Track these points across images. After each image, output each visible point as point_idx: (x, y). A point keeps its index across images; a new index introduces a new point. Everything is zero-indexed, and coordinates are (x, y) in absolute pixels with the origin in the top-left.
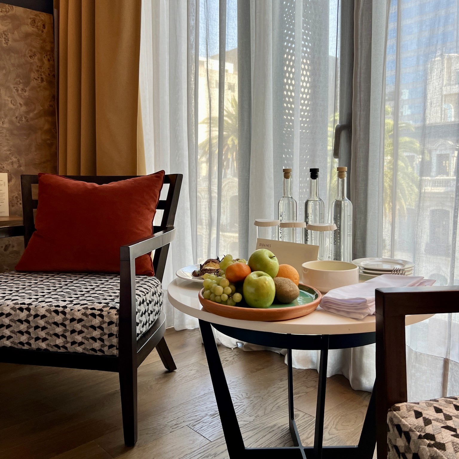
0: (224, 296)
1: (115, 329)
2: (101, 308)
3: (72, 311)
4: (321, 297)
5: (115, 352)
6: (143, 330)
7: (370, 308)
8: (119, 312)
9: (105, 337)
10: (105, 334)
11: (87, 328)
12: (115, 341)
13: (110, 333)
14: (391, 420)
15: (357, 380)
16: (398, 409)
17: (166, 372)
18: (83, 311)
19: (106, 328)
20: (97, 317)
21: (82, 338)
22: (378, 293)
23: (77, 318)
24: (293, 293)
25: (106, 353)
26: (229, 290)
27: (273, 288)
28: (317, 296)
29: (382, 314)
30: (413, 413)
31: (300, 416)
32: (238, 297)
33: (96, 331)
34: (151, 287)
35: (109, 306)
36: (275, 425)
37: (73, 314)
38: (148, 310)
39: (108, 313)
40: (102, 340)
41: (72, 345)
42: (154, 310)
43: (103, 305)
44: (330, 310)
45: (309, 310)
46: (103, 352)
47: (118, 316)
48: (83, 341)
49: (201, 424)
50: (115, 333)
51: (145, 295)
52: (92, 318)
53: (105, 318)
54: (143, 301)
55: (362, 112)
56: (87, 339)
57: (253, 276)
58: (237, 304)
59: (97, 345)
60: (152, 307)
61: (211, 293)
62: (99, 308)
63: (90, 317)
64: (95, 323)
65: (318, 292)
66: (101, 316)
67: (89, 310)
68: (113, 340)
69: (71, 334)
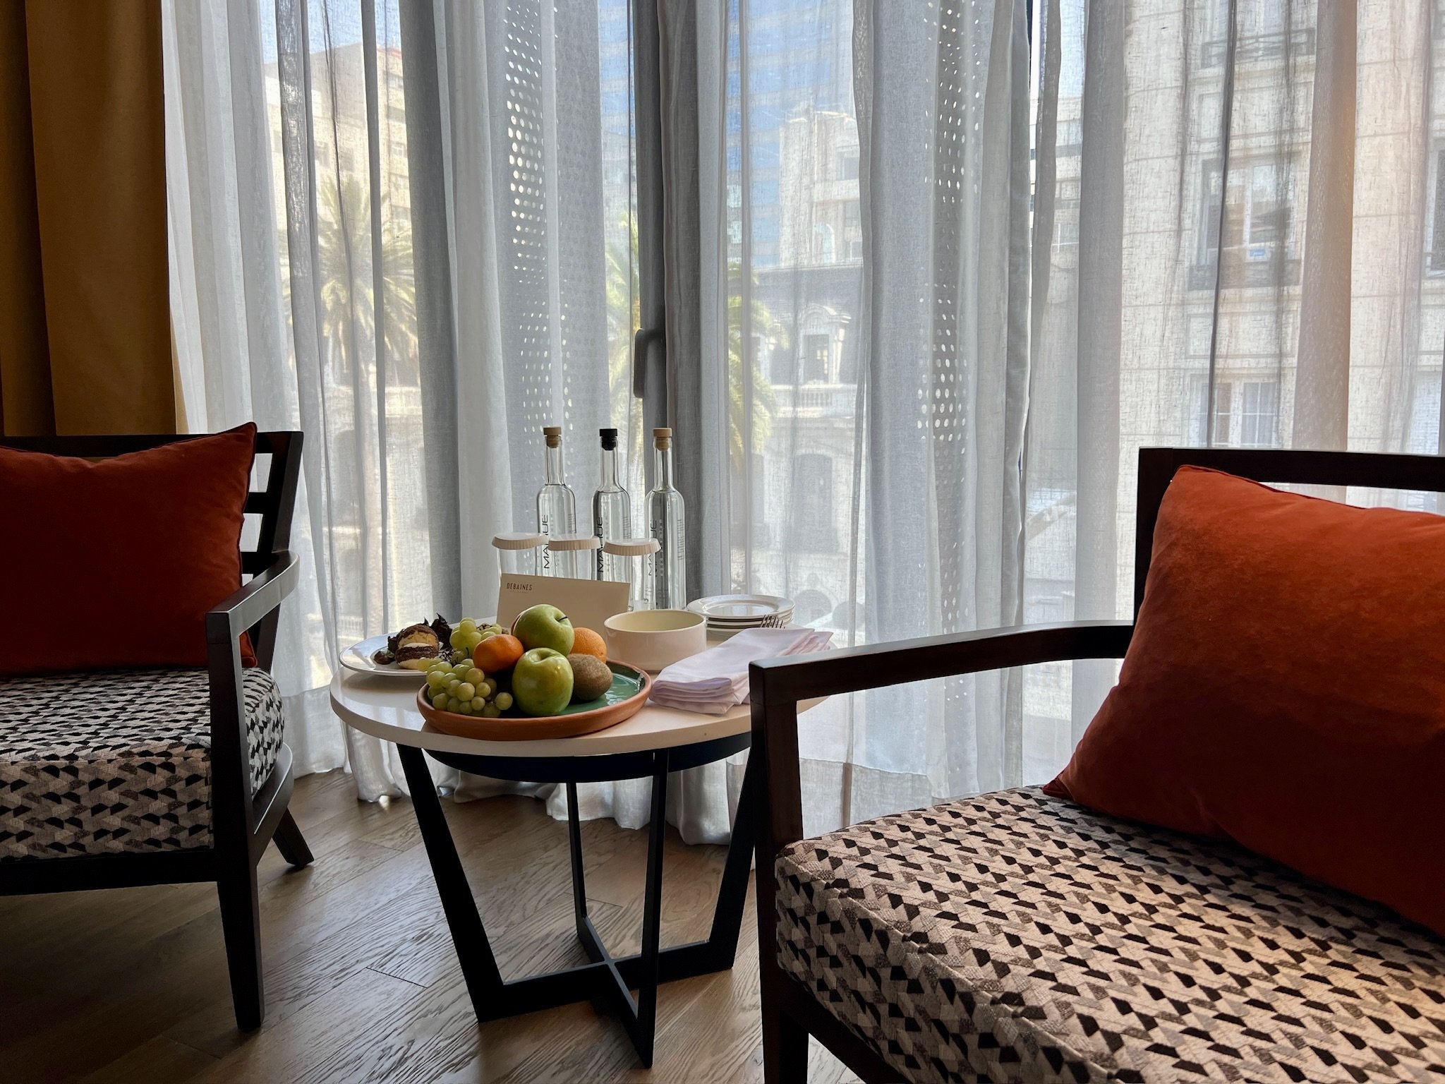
0: (478, 702)
1: (203, 791)
2: (165, 749)
3: (93, 765)
4: (651, 681)
5: (206, 838)
6: (258, 785)
7: (737, 694)
8: (212, 753)
9: (182, 811)
10: (181, 804)
11: (134, 796)
12: (204, 815)
13: (191, 800)
14: (782, 871)
15: (694, 825)
16: (792, 852)
17: (290, 871)
18: (123, 761)
19: (182, 791)
20: (159, 770)
21: (123, 819)
22: (754, 669)
23: (109, 778)
24: (602, 680)
25: (184, 845)
26: (487, 688)
27: (571, 676)
28: (643, 683)
29: (762, 703)
30: (814, 854)
31: (595, 909)
32: (505, 699)
33: (158, 801)
34: (260, 692)
35: (183, 744)
36: (548, 935)
37: (97, 770)
38: (263, 742)
39: (186, 759)
40: (172, 817)
41: (96, 838)
42: (273, 740)
43: (167, 742)
44: (669, 704)
45: (635, 709)
46: (177, 843)
47: (208, 763)
48: (126, 825)
49: (396, 961)
50: (205, 799)
51: (253, 711)
52: (147, 772)
53: (177, 770)
54: (253, 724)
55: (683, 309)
56: (136, 820)
57: (532, 657)
58: (504, 714)
59: (160, 831)
60: (269, 733)
61: (449, 698)
62: (159, 750)
63: (140, 771)
64: (153, 783)
65: (643, 674)
66: (169, 767)
67: (137, 758)
68: (201, 815)
69: (93, 815)
